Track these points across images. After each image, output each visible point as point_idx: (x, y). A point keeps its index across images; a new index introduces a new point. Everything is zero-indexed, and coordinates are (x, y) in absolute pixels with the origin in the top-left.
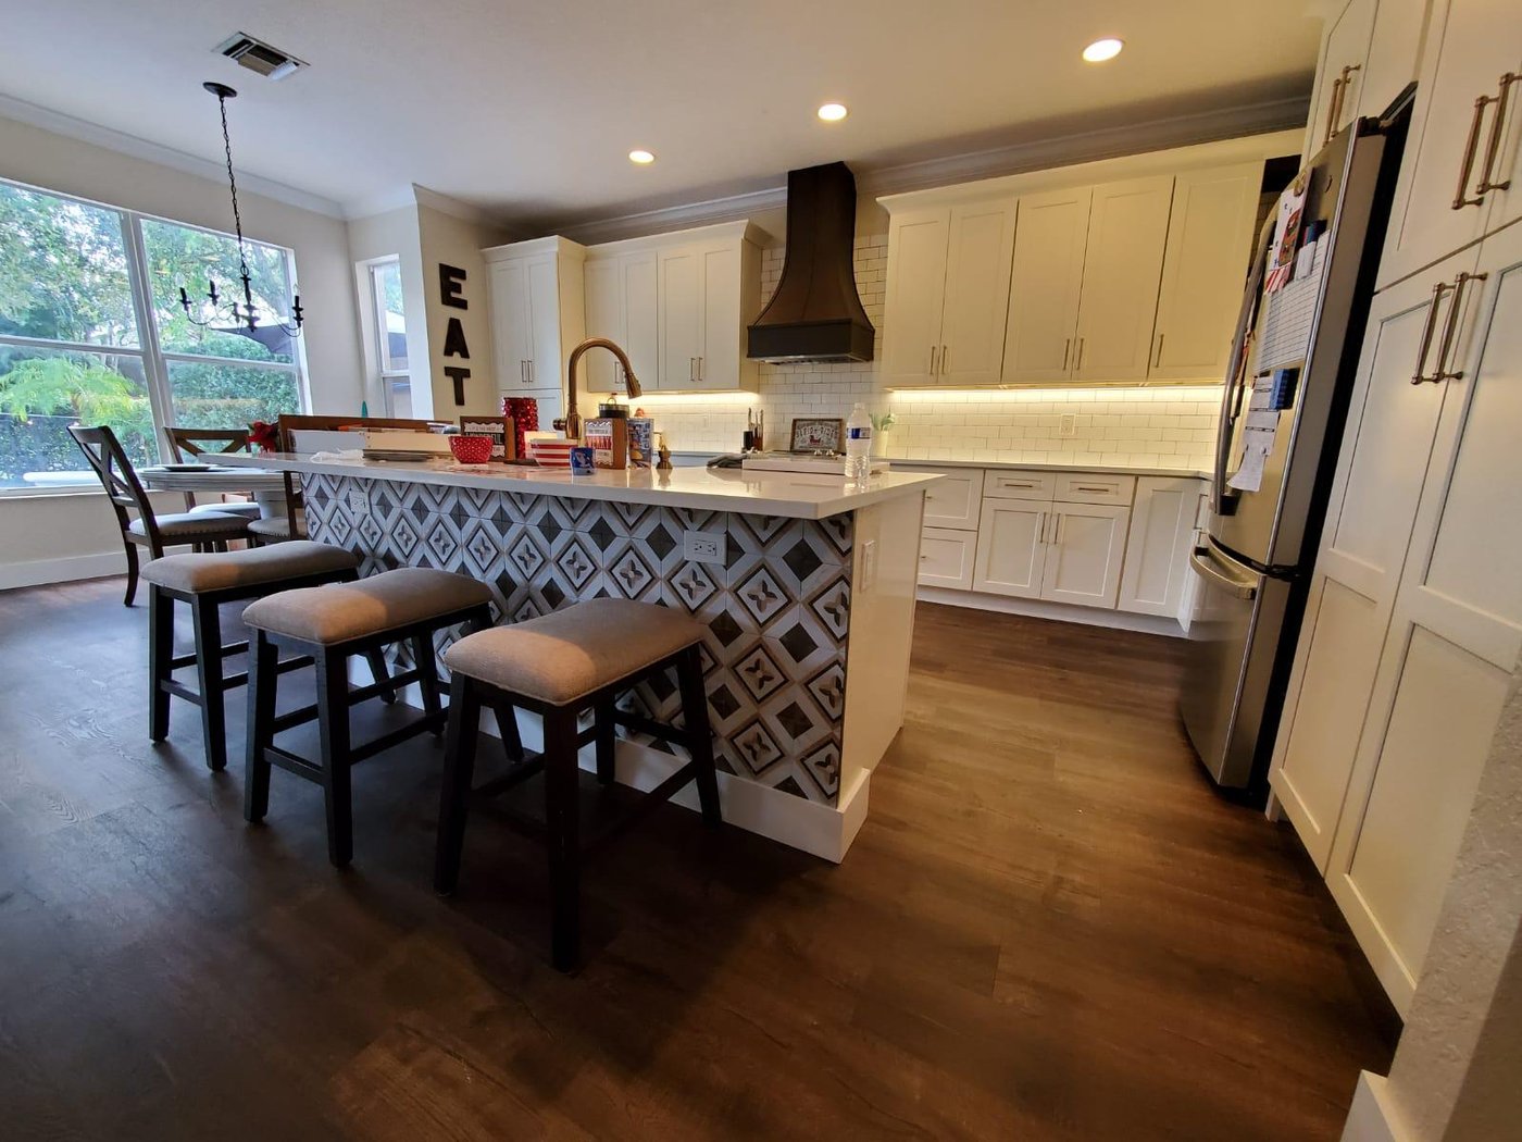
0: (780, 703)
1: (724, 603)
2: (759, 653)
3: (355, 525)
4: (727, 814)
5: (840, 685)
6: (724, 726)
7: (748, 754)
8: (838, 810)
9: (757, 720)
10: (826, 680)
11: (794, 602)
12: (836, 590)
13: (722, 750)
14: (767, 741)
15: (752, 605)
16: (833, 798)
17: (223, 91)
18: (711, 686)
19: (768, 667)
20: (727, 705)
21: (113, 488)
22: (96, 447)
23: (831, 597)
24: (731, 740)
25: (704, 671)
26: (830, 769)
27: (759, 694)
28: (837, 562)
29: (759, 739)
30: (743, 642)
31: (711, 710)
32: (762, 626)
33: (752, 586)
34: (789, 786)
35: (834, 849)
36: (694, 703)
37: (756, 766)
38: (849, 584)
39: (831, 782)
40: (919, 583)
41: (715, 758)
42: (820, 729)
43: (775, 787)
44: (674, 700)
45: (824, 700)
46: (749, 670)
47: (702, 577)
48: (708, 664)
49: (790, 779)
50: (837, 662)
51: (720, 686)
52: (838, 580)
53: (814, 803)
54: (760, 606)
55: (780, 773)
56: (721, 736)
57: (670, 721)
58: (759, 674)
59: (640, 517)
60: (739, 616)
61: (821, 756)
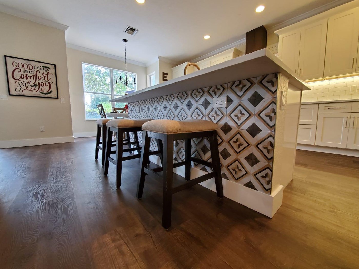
0: (246, 153)
1: (226, 120)
2: (238, 136)
3: (137, 116)
4: (226, 194)
5: (272, 145)
6: (225, 162)
7: (233, 172)
8: (271, 196)
9: (237, 160)
10: (266, 143)
11: (252, 115)
12: (270, 107)
13: (224, 171)
14: (240, 167)
15: (236, 119)
16: (269, 191)
17: (125, 41)
18: (221, 149)
19: (242, 140)
20: (226, 155)
21: (102, 116)
22: (100, 108)
23: (268, 111)
24: (227, 167)
25: (218, 144)
26: (267, 179)
27: (238, 150)
28: (271, 96)
29: (238, 167)
30: (232, 132)
31: (221, 157)
32: (239, 126)
33: (236, 112)
34: (249, 185)
35: (270, 212)
36: (215, 155)
37: (237, 177)
38: (276, 104)
39: (268, 184)
40: (298, 143)
41: (222, 174)
42: (263, 163)
43: (243, 185)
44: (209, 154)
45: (265, 151)
46: (234, 142)
47: (218, 113)
48: (220, 141)
49: (250, 182)
50: (271, 136)
51: (224, 148)
52: (271, 103)
53: (260, 193)
54: (239, 119)
55: (246, 180)
56: (224, 166)
57: (207, 161)
58: (238, 143)
59: (200, 98)
60: (231, 124)
61: (263, 173)
